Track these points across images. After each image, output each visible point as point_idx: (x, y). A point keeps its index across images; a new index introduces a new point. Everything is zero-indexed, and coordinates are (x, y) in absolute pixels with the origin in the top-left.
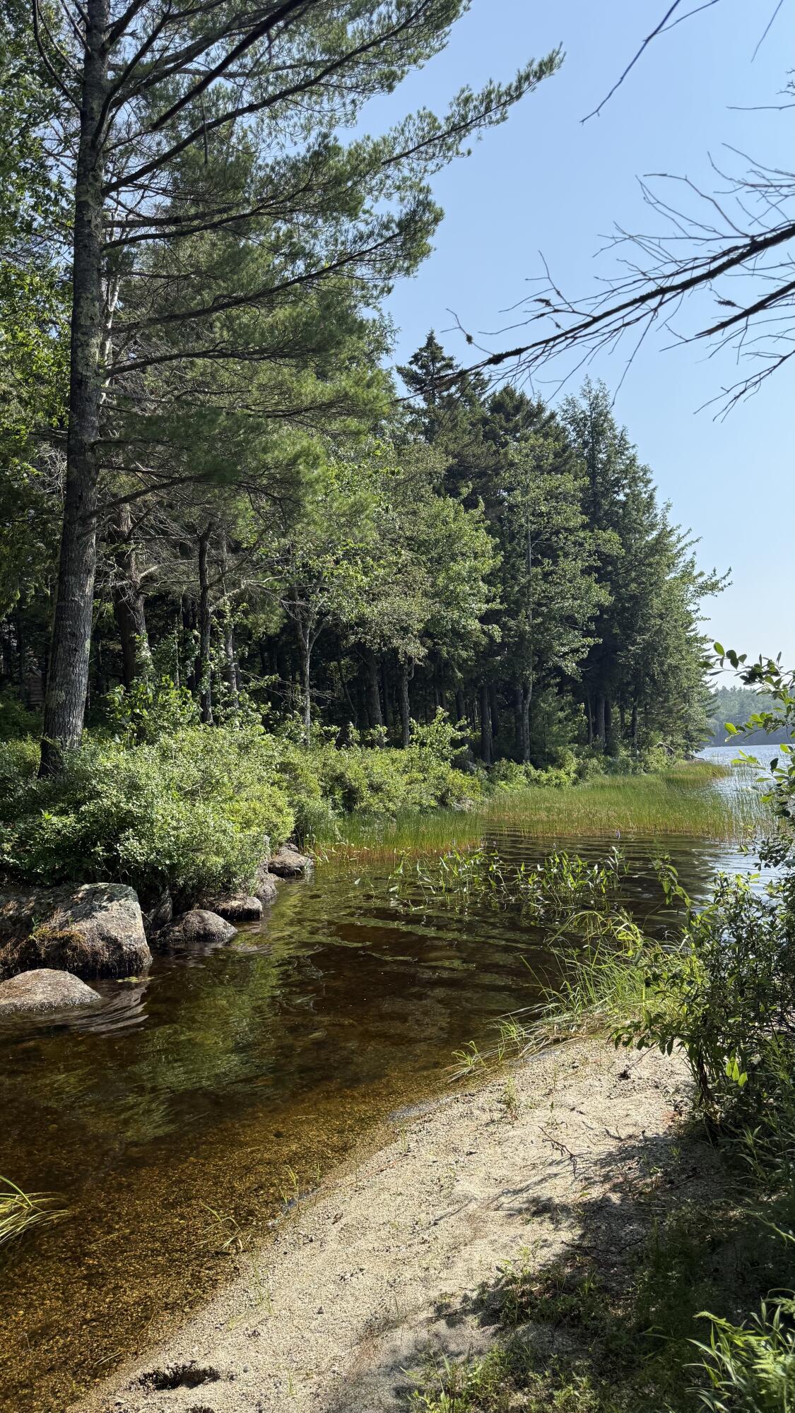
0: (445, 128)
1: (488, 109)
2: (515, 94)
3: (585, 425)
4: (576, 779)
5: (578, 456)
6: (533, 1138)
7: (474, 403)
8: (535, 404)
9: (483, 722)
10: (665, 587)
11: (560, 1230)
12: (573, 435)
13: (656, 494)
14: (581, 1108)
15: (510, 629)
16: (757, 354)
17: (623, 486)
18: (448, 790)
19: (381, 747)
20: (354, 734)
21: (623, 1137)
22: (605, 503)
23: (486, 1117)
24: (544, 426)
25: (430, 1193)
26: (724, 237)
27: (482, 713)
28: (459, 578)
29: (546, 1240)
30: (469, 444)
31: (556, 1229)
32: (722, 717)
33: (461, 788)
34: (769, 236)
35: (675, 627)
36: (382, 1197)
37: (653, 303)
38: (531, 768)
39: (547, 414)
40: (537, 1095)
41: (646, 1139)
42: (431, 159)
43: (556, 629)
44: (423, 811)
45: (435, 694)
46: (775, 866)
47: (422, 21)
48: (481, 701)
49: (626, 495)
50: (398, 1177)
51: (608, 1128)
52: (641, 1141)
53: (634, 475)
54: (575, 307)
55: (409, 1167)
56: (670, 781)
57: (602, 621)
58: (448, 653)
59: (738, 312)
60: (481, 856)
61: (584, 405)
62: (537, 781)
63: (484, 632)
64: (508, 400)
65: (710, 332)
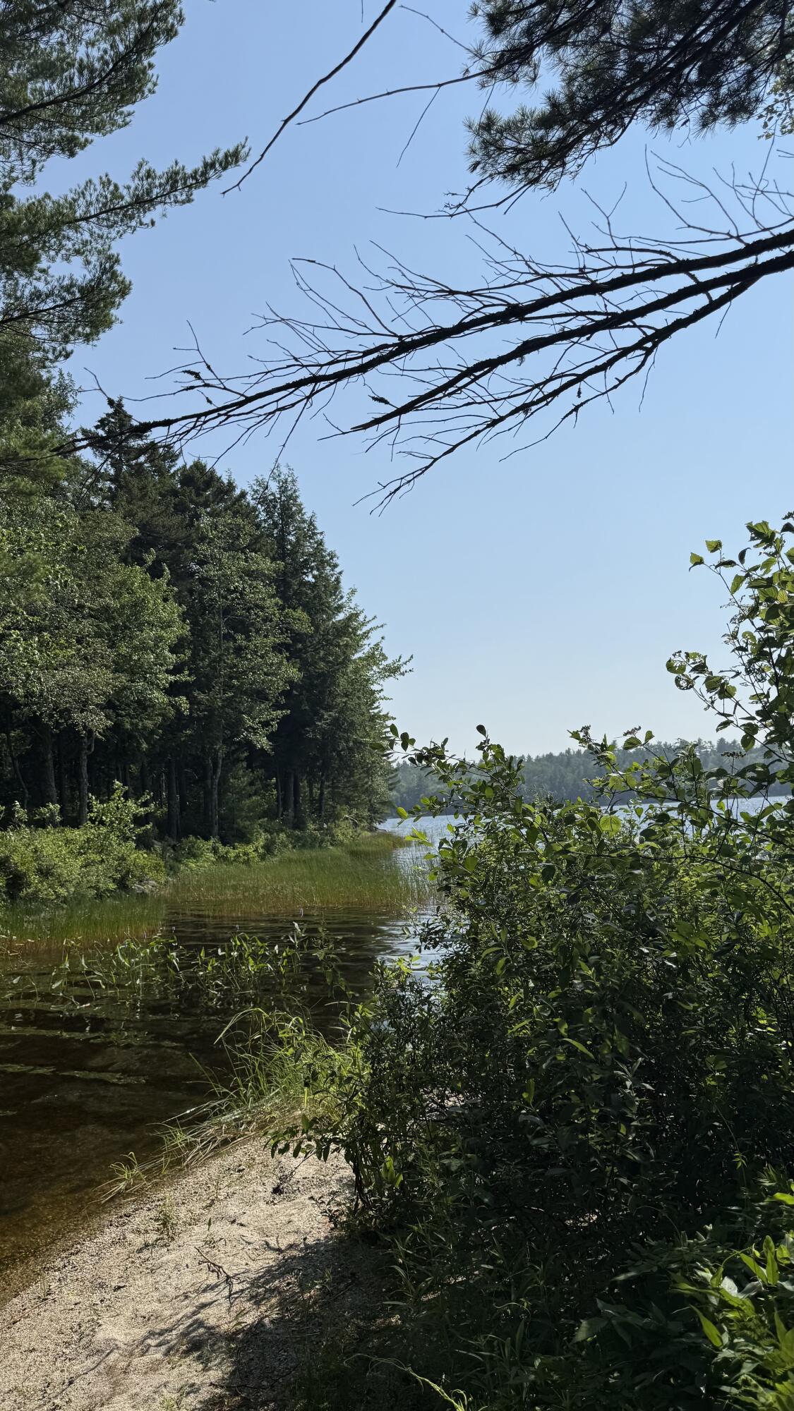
0: (128, 199)
1: (174, 188)
2: (201, 178)
3: (275, 507)
4: (265, 855)
5: (268, 536)
6: (188, 1261)
7: (163, 474)
8: (226, 482)
9: (169, 797)
10: (351, 667)
11: (210, 1369)
12: (263, 516)
13: (342, 578)
14: (243, 1220)
15: (199, 703)
16: (410, 453)
17: (312, 568)
18: (128, 872)
19: (55, 826)
20: (21, 812)
21: (283, 1248)
22: (295, 582)
23: (139, 1241)
24: (234, 504)
25: (67, 1344)
26: (374, 334)
27: (169, 788)
28: (144, 648)
29: (193, 1385)
30: (159, 515)
31: (206, 1369)
32: (403, 790)
33: (143, 868)
34: (416, 338)
35: (359, 704)
36: (11, 1357)
37: (307, 390)
38: (219, 845)
39: (237, 492)
40: (197, 1208)
41: (307, 1247)
42: (112, 226)
43: (246, 702)
44: (100, 896)
45: (117, 769)
46: (434, 947)
47: (105, 89)
48: (168, 775)
49: (314, 577)
50: (32, 1328)
51: (267, 1239)
52: (301, 1251)
53: (322, 559)
54: (227, 385)
55: (46, 1314)
56: (354, 854)
57: (290, 695)
58: (132, 724)
59: (390, 410)
60: (158, 943)
61: (274, 487)
62: (224, 858)
63: (173, 706)
64: (198, 475)
65: (365, 427)
